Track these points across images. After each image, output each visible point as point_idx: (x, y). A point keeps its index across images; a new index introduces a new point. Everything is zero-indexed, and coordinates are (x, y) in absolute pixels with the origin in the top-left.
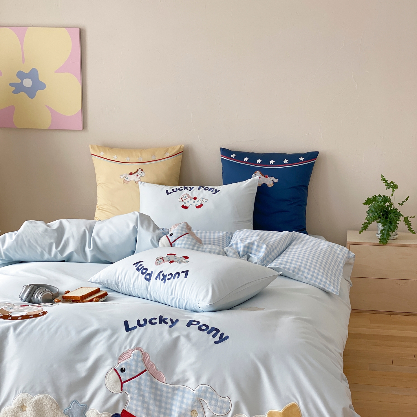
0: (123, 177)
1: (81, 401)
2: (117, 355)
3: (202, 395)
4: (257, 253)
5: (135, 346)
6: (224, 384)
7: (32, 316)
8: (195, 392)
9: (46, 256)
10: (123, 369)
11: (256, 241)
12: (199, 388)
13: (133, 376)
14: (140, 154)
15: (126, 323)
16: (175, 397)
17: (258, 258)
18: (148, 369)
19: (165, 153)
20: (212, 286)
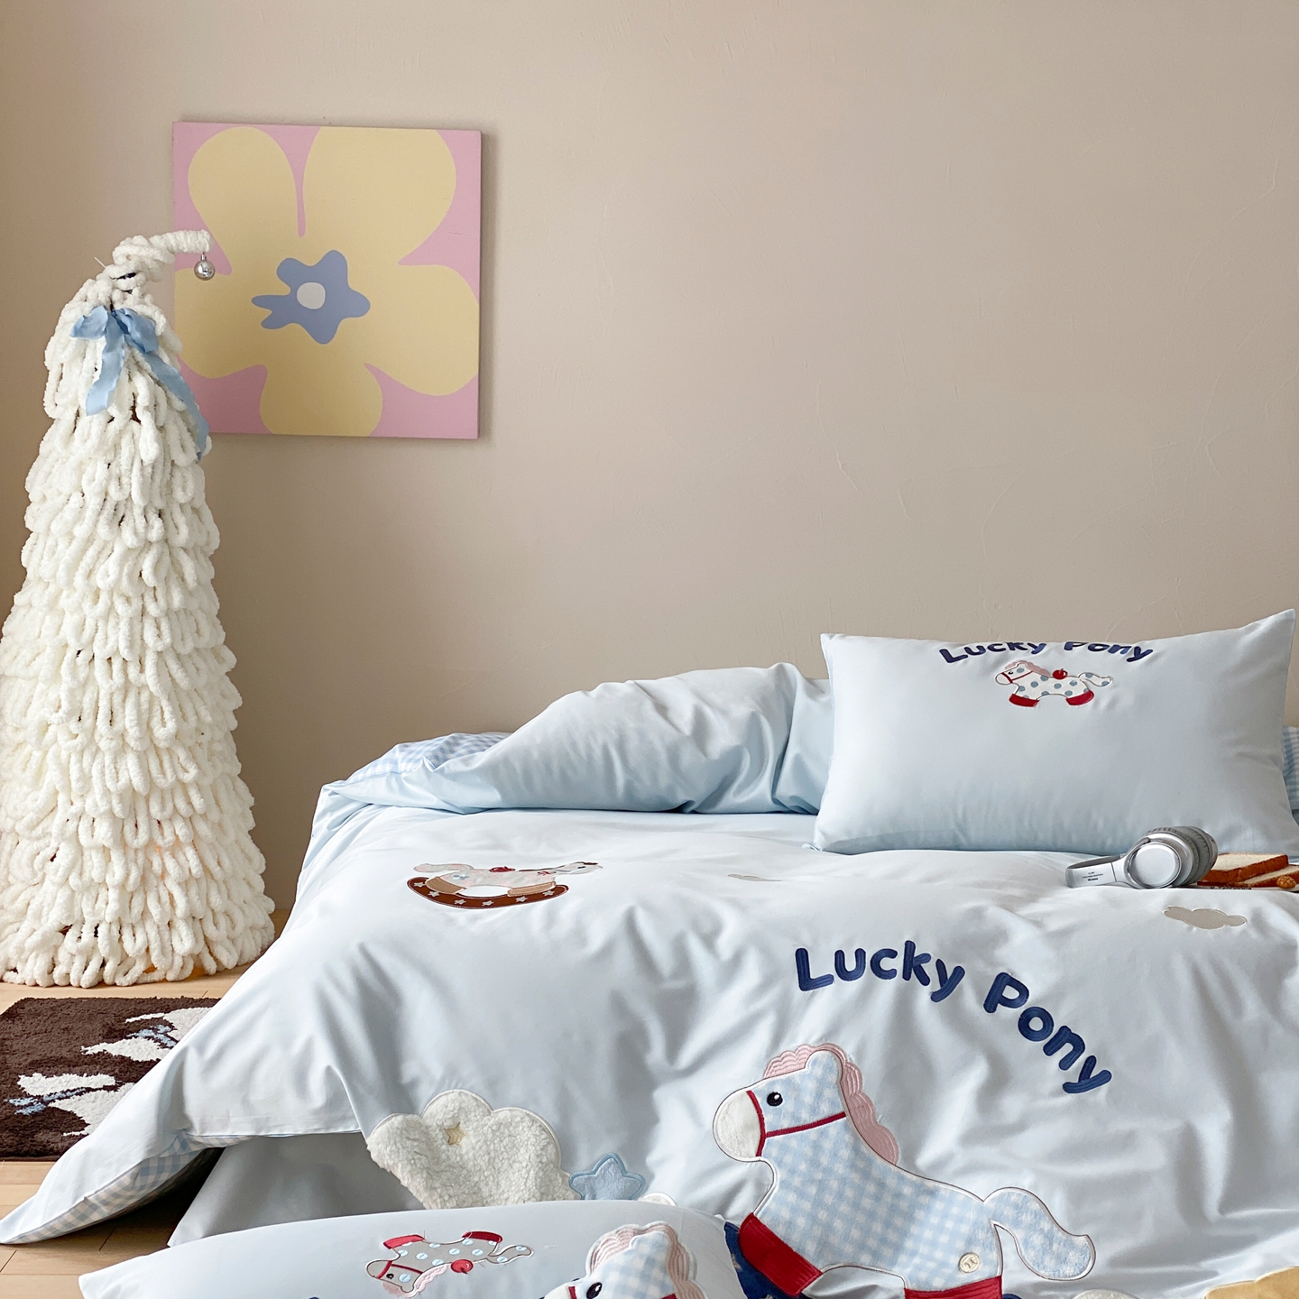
3: (1006, 1213)
8: (984, 1204)
10: (777, 1096)
12: (1002, 1196)
13: (801, 1123)
18: (853, 1112)
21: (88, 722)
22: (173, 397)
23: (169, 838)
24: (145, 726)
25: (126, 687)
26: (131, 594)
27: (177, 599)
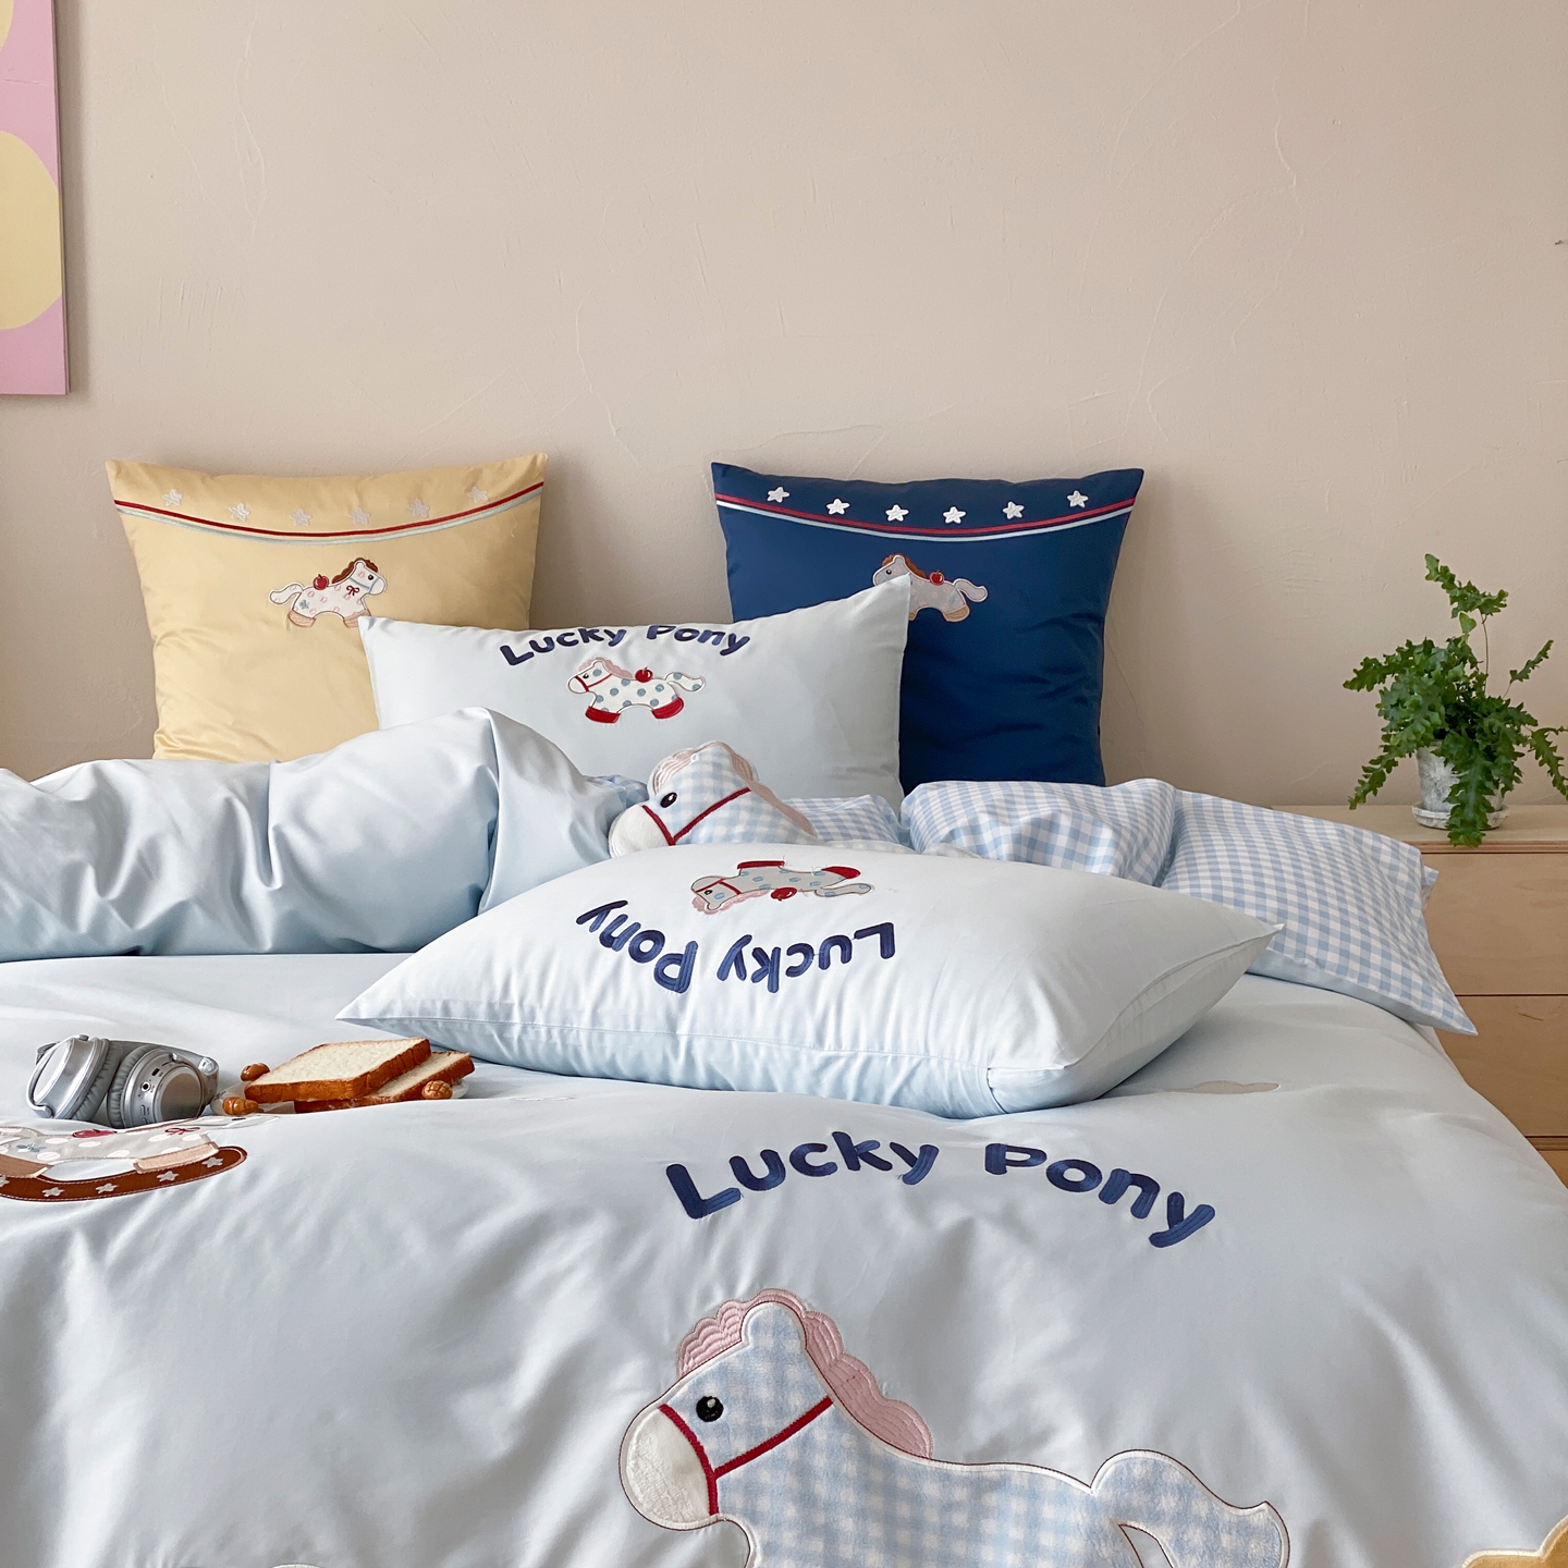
0: (283, 597)
2: (666, 1336)
3: (1135, 1503)
5: (752, 1287)
6: (1237, 1437)
7: (170, 1176)
8: (1095, 1491)
10: (711, 1404)
11: (1066, 813)
12: (1118, 1472)
13: (766, 1437)
14: (355, 499)
15: (679, 1177)
16: (990, 1526)
18: (841, 1392)
19: (469, 490)
20: (1040, 986)
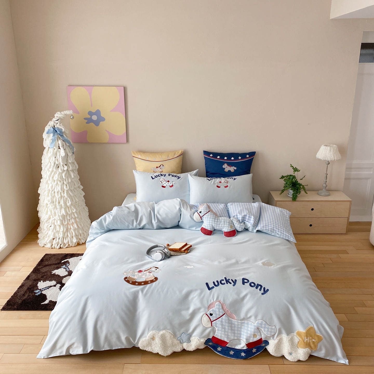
1: (187, 332)
3: (260, 326)
4: (249, 221)
6: (271, 318)
7: (149, 282)
8: (255, 324)
9: (131, 227)
10: (211, 314)
12: (258, 322)
13: (218, 318)
14: (161, 157)
15: (207, 284)
17: (251, 224)
18: (226, 312)
21: (55, 203)
22: (66, 143)
23: (71, 222)
24: (65, 203)
25: (61, 197)
26: (61, 180)
27: (70, 181)
